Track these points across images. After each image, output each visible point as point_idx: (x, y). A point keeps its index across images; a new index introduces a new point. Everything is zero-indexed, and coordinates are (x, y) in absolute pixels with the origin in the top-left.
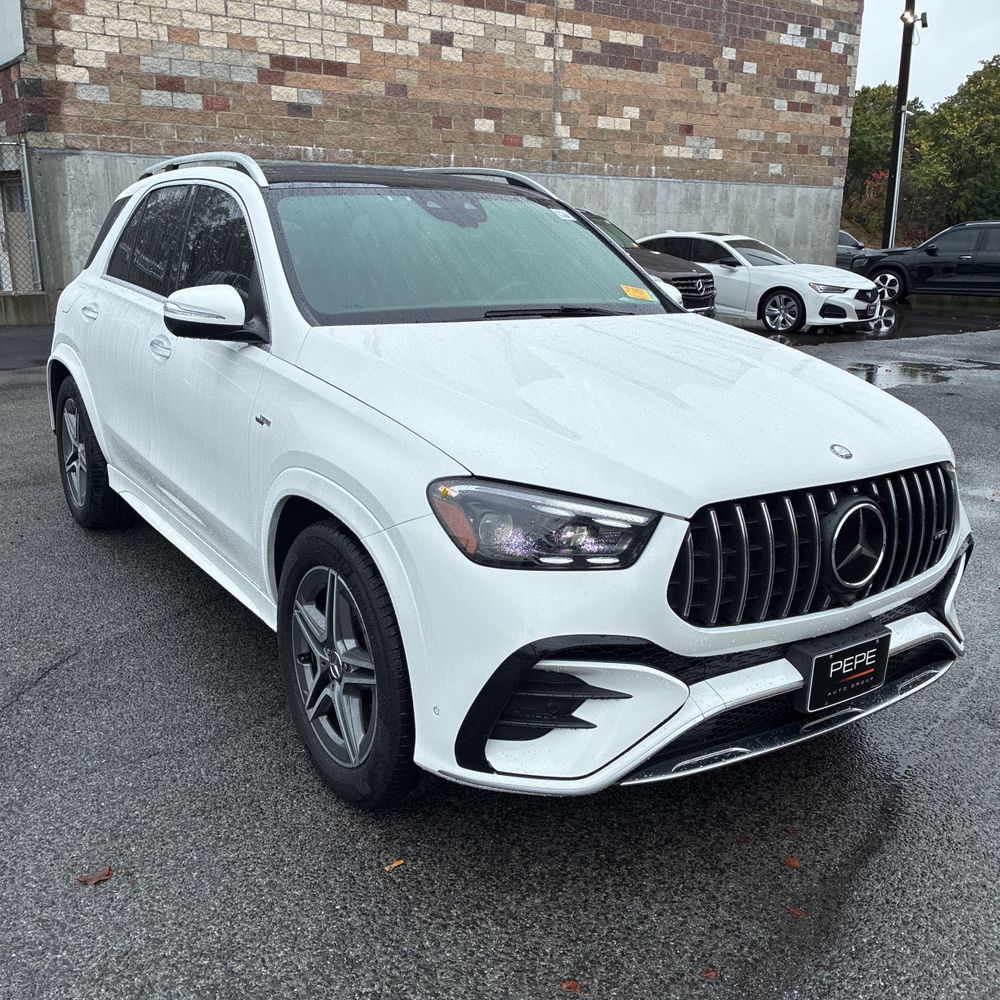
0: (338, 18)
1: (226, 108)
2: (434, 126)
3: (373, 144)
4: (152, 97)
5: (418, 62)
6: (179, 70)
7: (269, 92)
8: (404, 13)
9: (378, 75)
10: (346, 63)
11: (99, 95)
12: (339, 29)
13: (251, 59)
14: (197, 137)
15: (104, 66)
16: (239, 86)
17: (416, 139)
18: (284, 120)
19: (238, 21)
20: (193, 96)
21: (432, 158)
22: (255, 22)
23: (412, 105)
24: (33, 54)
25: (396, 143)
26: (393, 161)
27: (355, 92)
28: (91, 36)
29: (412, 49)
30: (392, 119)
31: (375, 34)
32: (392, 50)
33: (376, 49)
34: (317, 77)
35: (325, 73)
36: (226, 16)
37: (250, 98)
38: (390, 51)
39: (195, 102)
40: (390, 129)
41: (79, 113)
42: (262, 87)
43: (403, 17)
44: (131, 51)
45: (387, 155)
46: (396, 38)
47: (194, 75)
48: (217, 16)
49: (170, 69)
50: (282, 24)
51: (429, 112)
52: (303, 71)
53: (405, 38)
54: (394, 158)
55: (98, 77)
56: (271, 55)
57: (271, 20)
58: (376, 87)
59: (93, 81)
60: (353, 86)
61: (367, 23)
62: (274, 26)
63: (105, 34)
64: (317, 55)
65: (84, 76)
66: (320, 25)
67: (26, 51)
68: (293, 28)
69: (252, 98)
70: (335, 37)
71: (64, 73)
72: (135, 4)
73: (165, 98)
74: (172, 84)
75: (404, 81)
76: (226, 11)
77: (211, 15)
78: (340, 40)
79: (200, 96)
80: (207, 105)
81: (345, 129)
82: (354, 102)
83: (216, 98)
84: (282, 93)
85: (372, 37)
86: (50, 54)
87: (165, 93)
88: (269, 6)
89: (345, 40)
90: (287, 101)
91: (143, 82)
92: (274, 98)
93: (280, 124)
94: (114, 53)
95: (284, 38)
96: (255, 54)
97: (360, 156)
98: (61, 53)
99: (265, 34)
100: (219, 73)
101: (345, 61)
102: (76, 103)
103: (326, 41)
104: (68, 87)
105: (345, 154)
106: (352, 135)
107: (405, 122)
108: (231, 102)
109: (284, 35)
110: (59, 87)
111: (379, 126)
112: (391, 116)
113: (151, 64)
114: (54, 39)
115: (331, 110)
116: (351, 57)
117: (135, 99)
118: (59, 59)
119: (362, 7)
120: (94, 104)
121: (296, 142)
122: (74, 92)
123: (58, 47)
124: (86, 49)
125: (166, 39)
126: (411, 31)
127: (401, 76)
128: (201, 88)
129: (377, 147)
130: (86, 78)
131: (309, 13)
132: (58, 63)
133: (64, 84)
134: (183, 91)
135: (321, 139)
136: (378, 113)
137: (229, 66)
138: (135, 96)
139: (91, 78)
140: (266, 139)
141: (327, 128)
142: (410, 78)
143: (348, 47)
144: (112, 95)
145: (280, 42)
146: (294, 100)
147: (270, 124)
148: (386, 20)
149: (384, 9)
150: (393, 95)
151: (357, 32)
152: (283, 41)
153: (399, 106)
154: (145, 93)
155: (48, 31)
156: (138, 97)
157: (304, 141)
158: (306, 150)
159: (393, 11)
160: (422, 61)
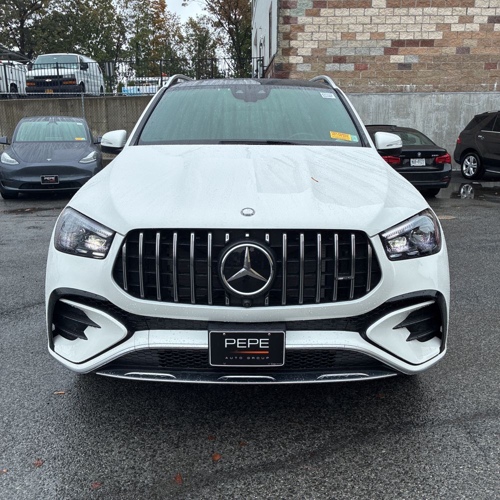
0: (432, 17)
1: (366, 69)
2: (485, 69)
3: (446, 81)
4: (330, 67)
5: (478, 34)
6: (344, 53)
7: (389, 59)
8: (472, 8)
9: (453, 44)
10: (434, 40)
11: (307, 68)
12: (431, 22)
13: (382, 43)
14: (350, 84)
15: (310, 54)
16: (374, 57)
17: (473, 77)
18: (395, 72)
19: (376, 25)
20: (350, 64)
21: (482, 86)
22: (385, 25)
23: (472, 58)
24: (280, 52)
25: (460, 80)
26: (457, 89)
27: (438, 54)
28: (306, 41)
29: (475, 27)
30: (459, 66)
31: (453, 22)
32: (463, 30)
33: (452, 30)
34: (417, 48)
35: (421, 46)
36: (371, 24)
37: (378, 63)
38: (461, 30)
39: (350, 67)
40: (456, 72)
41: (297, 77)
42: (386, 56)
43: (471, 11)
44: (323, 46)
45: (454, 87)
46: (465, 23)
47: (352, 54)
48: (366, 24)
49: (340, 53)
50: (400, 24)
51: (482, 61)
52: (409, 46)
53: (472, 22)
54: (458, 88)
55: (307, 60)
56: (392, 40)
57: (394, 22)
58: (451, 50)
59: (305, 62)
60: (437, 51)
61: (449, 17)
62: (395, 26)
63: (312, 40)
64: (418, 37)
65: (300, 60)
66: (421, 22)
67: (277, 51)
68: (405, 25)
69: (380, 62)
70: (429, 26)
71: (293, 60)
72: (327, 24)
73: (336, 66)
74: (340, 60)
75: (469, 45)
76: (371, 22)
77: (363, 24)
78: (431, 28)
79: (353, 64)
80: (356, 69)
81: (429, 74)
82: (436, 60)
83: (361, 65)
84: (396, 59)
85: (451, 24)
86: (287, 52)
87: (337, 64)
88: (394, 16)
89: (435, 27)
90: (399, 62)
91: (326, 60)
92: (391, 62)
93: (394, 74)
94: (315, 48)
95: (401, 31)
96: (384, 41)
97: (437, 88)
98: (292, 51)
99: (390, 30)
100: (364, 52)
101: (433, 38)
102: (296, 72)
103: (423, 29)
104: (293, 66)
105: (428, 87)
106: (434, 77)
107: (466, 68)
108: (368, 66)
109: (400, 29)
110: (290, 66)
111: (450, 71)
112: (458, 65)
113: (332, 52)
114: (289, 45)
115: (422, 65)
116: (438, 36)
117: (322, 68)
118: (291, 54)
119: (447, 9)
120: (304, 72)
121: (401, 83)
122: (296, 67)
123: (291, 48)
124: (303, 48)
125: (340, 39)
126: (475, 18)
127: (467, 43)
128: (354, 60)
129: (448, 83)
130: (302, 61)
131: (415, 16)
132: (290, 55)
133: (292, 64)
134: (345, 63)
135: (415, 80)
136: (450, 64)
137: (369, 48)
138: (323, 67)
139: (304, 61)
140: (384, 82)
141: (419, 75)
142: (473, 43)
143: (436, 31)
144: (312, 67)
145: (398, 33)
146: (402, 61)
147: (388, 75)
148: (460, 14)
149: (460, 8)
150: (461, 54)
151: (442, 22)
152: (399, 32)
153: (463, 59)
154: (327, 65)
155: (287, 41)
156: (324, 67)
157: (406, 82)
158: (406, 87)
159: (465, 8)
160: (481, 34)
